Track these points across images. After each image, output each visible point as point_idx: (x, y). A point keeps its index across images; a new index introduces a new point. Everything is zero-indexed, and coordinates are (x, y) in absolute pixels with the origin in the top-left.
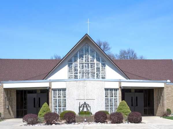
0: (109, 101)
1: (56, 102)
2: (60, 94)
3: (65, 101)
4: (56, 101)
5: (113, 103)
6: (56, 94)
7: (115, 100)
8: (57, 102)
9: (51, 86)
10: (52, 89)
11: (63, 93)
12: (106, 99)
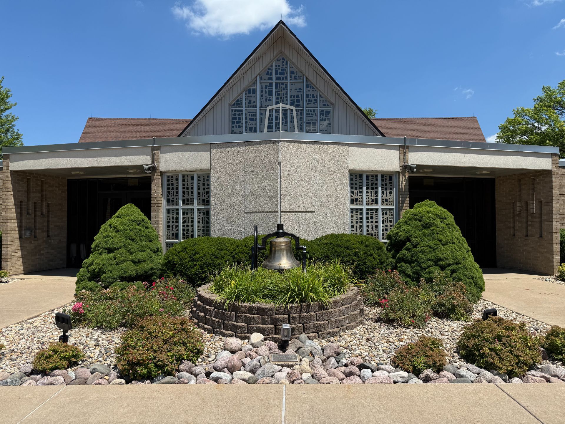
0: (365, 220)
1: (177, 222)
2: (190, 190)
3: (205, 216)
4: (175, 216)
5: (377, 227)
6: (175, 191)
7: (385, 216)
8: (181, 220)
9: (159, 163)
10: (162, 173)
11: (201, 187)
12: (352, 209)
